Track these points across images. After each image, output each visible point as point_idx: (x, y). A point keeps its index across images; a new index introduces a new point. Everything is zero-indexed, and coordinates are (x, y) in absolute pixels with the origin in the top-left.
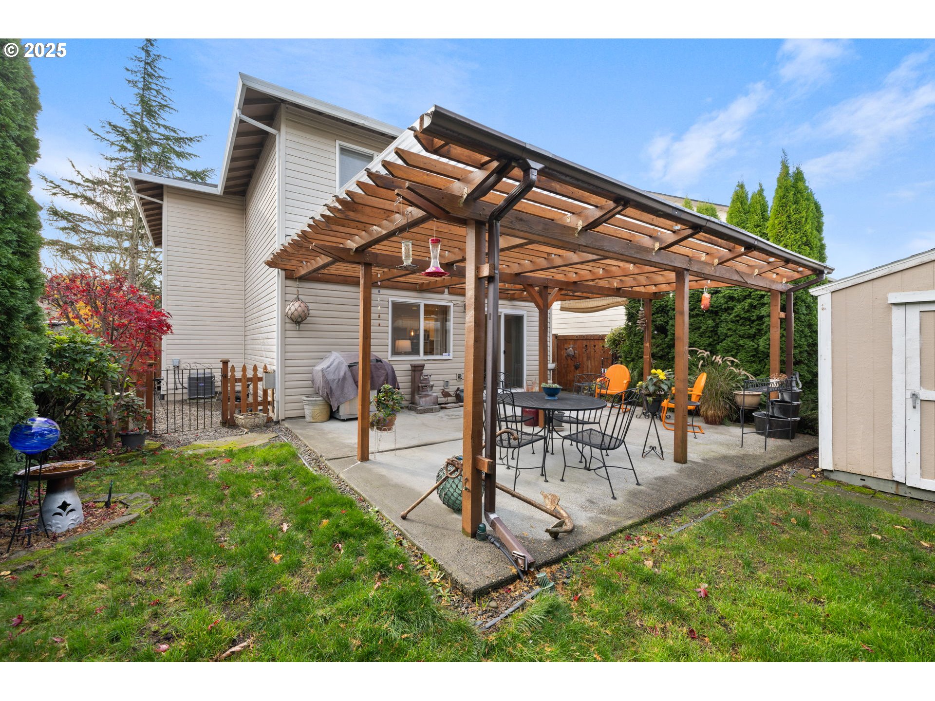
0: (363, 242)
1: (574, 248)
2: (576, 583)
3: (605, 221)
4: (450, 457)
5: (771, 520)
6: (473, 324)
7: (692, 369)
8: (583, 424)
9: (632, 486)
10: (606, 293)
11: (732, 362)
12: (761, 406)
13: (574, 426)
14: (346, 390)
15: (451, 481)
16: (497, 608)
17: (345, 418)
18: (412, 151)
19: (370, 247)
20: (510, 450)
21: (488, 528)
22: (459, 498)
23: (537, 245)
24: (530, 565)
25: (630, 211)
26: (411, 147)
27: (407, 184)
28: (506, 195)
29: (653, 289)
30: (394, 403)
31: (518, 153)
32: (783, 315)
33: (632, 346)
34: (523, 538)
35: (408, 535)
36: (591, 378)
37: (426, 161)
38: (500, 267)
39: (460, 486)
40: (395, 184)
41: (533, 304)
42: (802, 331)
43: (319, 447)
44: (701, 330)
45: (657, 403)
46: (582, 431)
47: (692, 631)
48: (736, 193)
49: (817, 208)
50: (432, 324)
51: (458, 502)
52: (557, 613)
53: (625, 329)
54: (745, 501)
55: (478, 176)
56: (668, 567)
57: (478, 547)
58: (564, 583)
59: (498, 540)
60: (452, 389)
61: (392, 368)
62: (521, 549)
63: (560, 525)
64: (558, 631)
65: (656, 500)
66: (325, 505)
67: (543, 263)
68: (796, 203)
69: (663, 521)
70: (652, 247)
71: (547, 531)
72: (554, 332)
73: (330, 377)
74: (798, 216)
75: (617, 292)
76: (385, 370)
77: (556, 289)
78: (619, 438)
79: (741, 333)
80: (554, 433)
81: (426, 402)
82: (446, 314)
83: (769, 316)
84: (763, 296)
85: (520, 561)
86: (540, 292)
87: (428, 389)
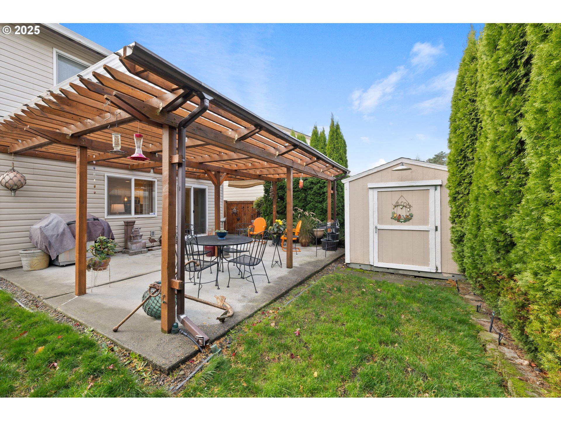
0: (79, 130)
1: (235, 150)
2: (235, 345)
3: (250, 136)
4: (153, 282)
5: (327, 291)
6: (168, 193)
7: (295, 218)
8: (240, 252)
9: (266, 284)
10: (253, 177)
11: (313, 215)
12: (324, 236)
13: (235, 254)
14: (65, 243)
15: (153, 298)
16: (184, 374)
17: (65, 264)
18: (118, 69)
19: (86, 134)
20: (196, 273)
21: (180, 325)
22: (160, 309)
23: (213, 146)
24: (206, 342)
25: (262, 132)
26: (118, 67)
27: (114, 93)
28: (190, 112)
29: (277, 176)
30: (109, 249)
31: (197, 87)
32: (332, 192)
33: (267, 207)
34: (203, 326)
35: (119, 342)
36: (246, 226)
37: (130, 79)
38: (186, 157)
39: (160, 301)
40: (105, 91)
41: (211, 182)
42: (340, 200)
43: (36, 290)
44: (300, 199)
45: (278, 238)
46: (240, 257)
47: (292, 355)
48: (314, 130)
49: (345, 143)
50: (141, 193)
51: (158, 312)
52: (222, 366)
53: (263, 198)
54: (317, 283)
55: (170, 97)
56: (282, 324)
57: (173, 339)
58: (227, 347)
59: (186, 331)
60: (156, 237)
61: (108, 224)
62: (200, 334)
63: (225, 314)
64: (223, 377)
65: (278, 290)
66: (41, 335)
67: (217, 158)
68: (337, 139)
69: (280, 300)
70: (275, 153)
71: (218, 318)
72: (225, 199)
73: (49, 233)
74: (338, 145)
75: (259, 177)
76: (102, 226)
77: (225, 174)
78: (259, 258)
79: (316, 200)
80: (224, 259)
81: (137, 247)
82: (152, 187)
83: (327, 192)
84: (325, 183)
85: (200, 341)
86: (215, 175)
87: (138, 238)
